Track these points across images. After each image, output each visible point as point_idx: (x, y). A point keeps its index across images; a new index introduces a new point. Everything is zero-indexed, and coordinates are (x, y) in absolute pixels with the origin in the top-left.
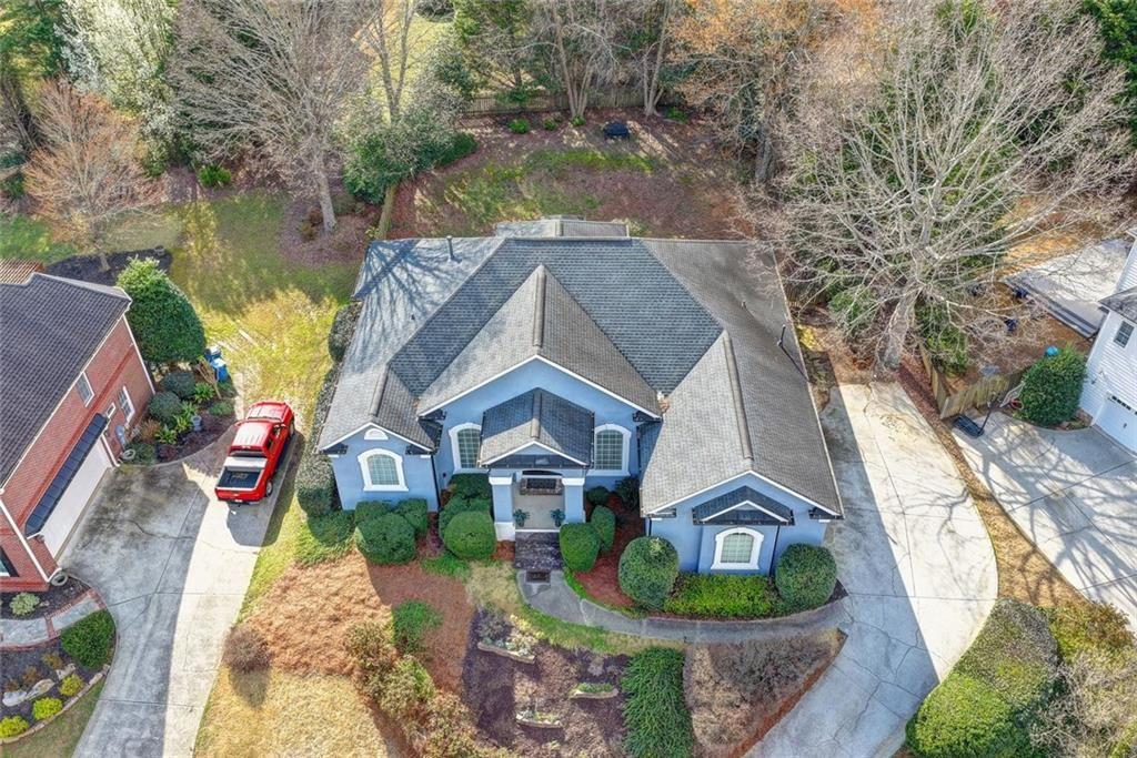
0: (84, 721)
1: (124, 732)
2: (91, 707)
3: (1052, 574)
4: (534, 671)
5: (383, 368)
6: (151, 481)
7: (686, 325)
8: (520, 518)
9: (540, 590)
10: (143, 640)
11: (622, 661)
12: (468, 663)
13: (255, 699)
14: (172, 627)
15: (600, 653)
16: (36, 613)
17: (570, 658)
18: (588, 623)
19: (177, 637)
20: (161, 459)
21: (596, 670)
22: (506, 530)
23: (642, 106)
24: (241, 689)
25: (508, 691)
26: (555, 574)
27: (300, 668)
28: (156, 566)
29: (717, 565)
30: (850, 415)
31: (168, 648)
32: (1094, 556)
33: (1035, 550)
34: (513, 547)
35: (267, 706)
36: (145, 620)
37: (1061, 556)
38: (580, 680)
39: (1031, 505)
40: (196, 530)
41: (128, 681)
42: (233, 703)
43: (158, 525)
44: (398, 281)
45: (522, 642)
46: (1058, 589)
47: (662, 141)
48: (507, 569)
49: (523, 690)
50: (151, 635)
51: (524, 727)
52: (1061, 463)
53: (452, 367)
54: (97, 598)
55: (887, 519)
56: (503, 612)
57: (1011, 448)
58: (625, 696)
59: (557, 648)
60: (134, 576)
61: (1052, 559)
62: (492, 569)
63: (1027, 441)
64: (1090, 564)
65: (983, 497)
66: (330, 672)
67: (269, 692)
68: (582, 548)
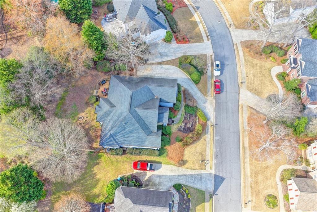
1: (190, 180)
2: (186, 186)
3: (174, 60)
4: (186, 124)
6: (147, 185)
7: (146, 90)
9: (175, 122)
11: (186, 112)
12: (184, 132)
14: (175, 175)
15: (184, 115)
16: (173, 196)
18: (181, 116)
20: (142, 184)
24: (186, 164)
25: (188, 128)
27: (183, 155)
28: (165, 180)
31: (179, 176)
33: (169, 60)
34: (169, 125)
35: (188, 160)
36: (174, 180)
37: (171, 58)
38: (187, 118)
39: (162, 58)
40: (158, 175)
41: (183, 181)
43: (157, 182)
50: (176, 179)
54: (171, 188)
56: (178, 127)
58: (189, 113)
60: (166, 183)
62: (172, 128)
65: (161, 63)
66: (184, 151)
68: (171, 114)
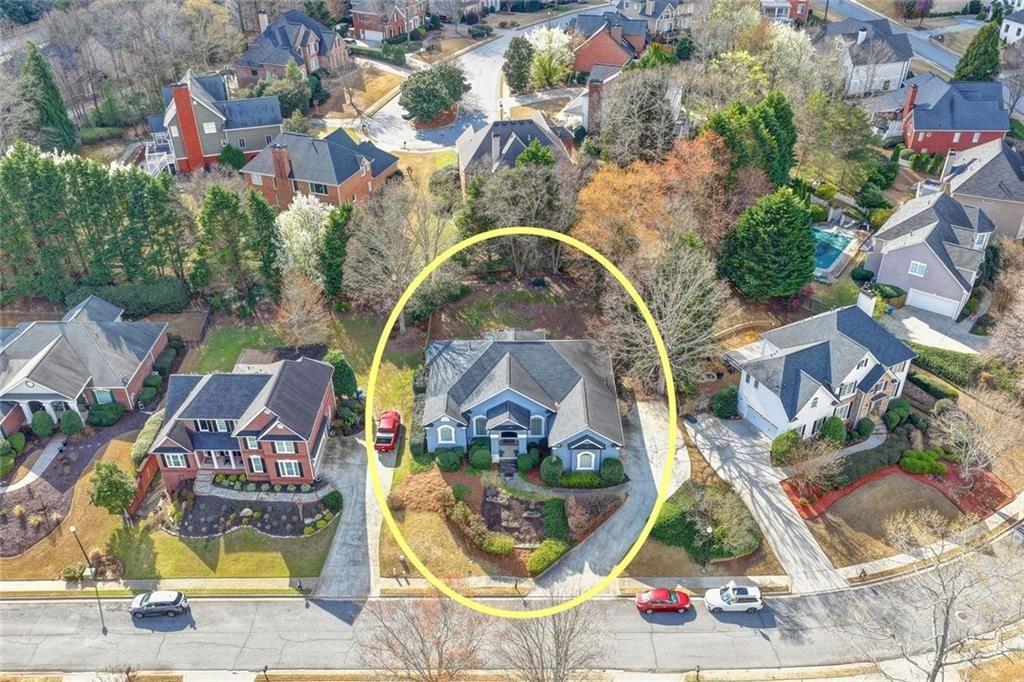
0: (335, 529)
1: (352, 533)
3: (714, 474)
4: (508, 508)
5: (446, 395)
6: (343, 443)
7: (567, 376)
8: (501, 453)
9: (510, 479)
10: (353, 502)
11: (542, 503)
12: (483, 505)
13: (401, 520)
14: (364, 496)
15: (533, 501)
16: (310, 491)
17: (522, 502)
19: (367, 500)
20: (345, 435)
21: (532, 507)
22: (496, 458)
23: (552, 269)
24: (394, 517)
25: (499, 515)
27: (417, 509)
28: (353, 475)
29: (579, 468)
30: (640, 414)
31: (364, 504)
32: (732, 468)
33: (709, 465)
34: (498, 466)
36: (353, 494)
37: (719, 468)
39: (711, 449)
40: (367, 462)
41: (350, 516)
43: (350, 460)
44: (446, 359)
45: (504, 497)
46: (715, 479)
48: (496, 472)
49: (504, 514)
50: (356, 499)
51: (505, 527)
52: (728, 434)
53: (474, 393)
54: (333, 486)
55: (649, 454)
56: (496, 487)
57: (708, 428)
58: (543, 516)
59: (517, 499)
60: (345, 478)
61: (715, 469)
62: (491, 473)
63: (715, 425)
64: (730, 470)
65: (691, 446)
66: (429, 510)
67: (406, 517)
68: (526, 463)
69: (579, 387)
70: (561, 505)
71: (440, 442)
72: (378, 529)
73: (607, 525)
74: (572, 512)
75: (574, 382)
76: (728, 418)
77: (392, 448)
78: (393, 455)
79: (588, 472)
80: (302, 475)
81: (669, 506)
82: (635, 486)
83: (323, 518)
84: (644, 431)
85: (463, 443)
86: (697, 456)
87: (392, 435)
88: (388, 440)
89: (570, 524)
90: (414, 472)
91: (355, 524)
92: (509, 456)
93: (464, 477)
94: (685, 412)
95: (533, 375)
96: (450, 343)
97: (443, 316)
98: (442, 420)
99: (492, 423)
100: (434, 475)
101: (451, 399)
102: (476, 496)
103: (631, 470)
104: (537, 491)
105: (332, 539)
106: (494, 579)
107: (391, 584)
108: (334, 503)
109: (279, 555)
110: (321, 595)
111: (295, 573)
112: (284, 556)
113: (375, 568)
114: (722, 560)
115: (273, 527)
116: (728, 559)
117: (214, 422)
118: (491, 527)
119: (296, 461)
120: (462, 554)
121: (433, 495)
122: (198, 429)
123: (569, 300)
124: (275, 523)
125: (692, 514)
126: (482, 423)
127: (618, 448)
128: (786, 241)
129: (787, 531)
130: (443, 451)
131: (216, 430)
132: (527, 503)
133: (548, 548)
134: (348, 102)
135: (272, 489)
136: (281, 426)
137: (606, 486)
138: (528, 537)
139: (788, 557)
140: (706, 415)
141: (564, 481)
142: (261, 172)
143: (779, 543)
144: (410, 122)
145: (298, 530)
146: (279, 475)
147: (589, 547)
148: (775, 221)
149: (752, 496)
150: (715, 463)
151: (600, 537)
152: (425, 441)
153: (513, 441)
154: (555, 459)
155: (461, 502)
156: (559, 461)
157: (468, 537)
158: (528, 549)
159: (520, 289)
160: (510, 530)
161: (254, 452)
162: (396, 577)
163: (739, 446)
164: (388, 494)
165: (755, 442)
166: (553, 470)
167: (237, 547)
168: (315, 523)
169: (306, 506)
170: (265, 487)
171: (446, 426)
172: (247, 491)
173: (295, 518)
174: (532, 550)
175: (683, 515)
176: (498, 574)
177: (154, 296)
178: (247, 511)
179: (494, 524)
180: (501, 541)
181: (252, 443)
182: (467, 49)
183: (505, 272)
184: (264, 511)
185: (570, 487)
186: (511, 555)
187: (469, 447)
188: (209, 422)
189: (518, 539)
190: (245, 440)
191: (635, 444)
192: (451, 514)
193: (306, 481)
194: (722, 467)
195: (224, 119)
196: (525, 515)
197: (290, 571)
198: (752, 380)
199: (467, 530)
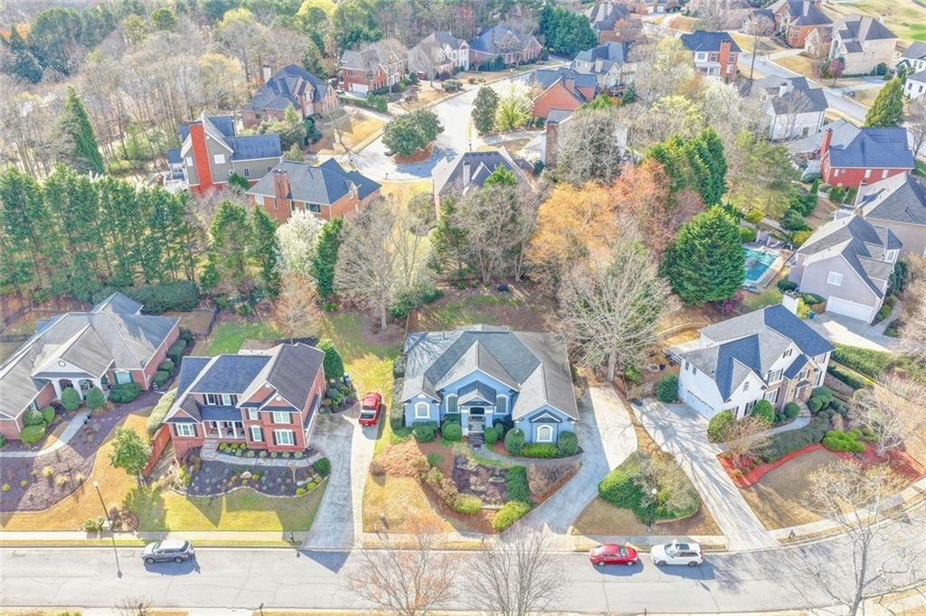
0: (324, 491)
2: (325, 487)
4: (476, 474)
5: (422, 376)
6: (332, 419)
7: (528, 361)
8: (470, 427)
9: (478, 450)
10: (340, 467)
11: (506, 470)
12: (454, 472)
13: (382, 484)
14: (349, 463)
15: (498, 468)
16: (302, 458)
17: (488, 470)
18: (494, 459)
19: (351, 466)
20: (333, 412)
21: (497, 473)
22: (466, 432)
23: (515, 277)
24: (376, 481)
25: (468, 480)
26: (483, 446)
27: (396, 474)
28: (340, 445)
29: (538, 440)
30: (592, 397)
31: (349, 469)
32: (674, 444)
33: (654, 441)
34: (468, 438)
35: (386, 486)
36: (339, 461)
37: (663, 444)
38: (492, 476)
39: (655, 428)
40: (352, 434)
42: (373, 485)
44: (422, 348)
45: (472, 464)
46: (659, 452)
47: (523, 293)
48: (466, 444)
49: (473, 479)
50: (342, 465)
51: (473, 491)
52: (670, 415)
53: (447, 374)
54: (322, 454)
55: (601, 431)
57: (652, 410)
58: (507, 481)
59: (483, 467)
61: (659, 444)
62: (461, 444)
63: (658, 408)
64: (672, 446)
66: (407, 475)
67: (386, 482)
68: (492, 435)
69: (539, 371)
70: (523, 472)
71: (417, 417)
72: (361, 491)
73: (563, 490)
74: (533, 477)
75: (534, 367)
76: (670, 402)
77: (374, 423)
78: (375, 430)
79: (547, 443)
80: (295, 444)
81: (618, 472)
82: (588, 457)
83: (313, 481)
84: (596, 411)
85: (437, 419)
86: (643, 433)
87: (374, 412)
88: (371, 416)
89: (531, 488)
90: (394, 443)
91: (341, 486)
92: (477, 429)
93: (438, 447)
94: (632, 397)
95: (499, 360)
96: (426, 334)
97: (419, 315)
98: (419, 397)
99: (462, 400)
100: (411, 445)
101: (427, 380)
102: (449, 464)
103: (585, 443)
104: (501, 459)
105: (320, 499)
106: (464, 535)
107: (373, 538)
108: (323, 469)
109: (274, 513)
110: (312, 546)
111: (288, 527)
112: (278, 514)
113: (358, 525)
114: (666, 521)
115: (269, 488)
116: (671, 520)
117: (220, 396)
118: (461, 490)
119: (291, 431)
120: (435, 514)
121: (410, 462)
122: (206, 403)
123: (529, 303)
124: (271, 485)
125: (639, 479)
126: (454, 401)
127: (573, 422)
128: (718, 252)
129: (723, 499)
130: (418, 424)
131: (222, 404)
132: (494, 470)
133: (512, 508)
134: (338, 141)
135: (269, 456)
136: (279, 399)
137: (562, 456)
138: (493, 499)
139: (725, 521)
140: (651, 400)
141: (525, 451)
142: (264, 193)
143: (716, 508)
144: (392, 158)
145: (291, 490)
146: (275, 443)
147: (547, 509)
148: (709, 235)
149: (693, 469)
150: (659, 438)
151: (557, 500)
152: (404, 416)
153: (481, 418)
154: (517, 431)
155: (435, 468)
156: (521, 434)
157: (441, 498)
158: (492, 510)
159: (487, 294)
160: (478, 493)
161: (254, 422)
162: (377, 532)
163: (680, 425)
164: (371, 460)
165: (694, 423)
166: (516, 441)
167: (237, 506)
168: (306, 485)
169: (298, 470)
170: (263, 454)
171: (421, 403)
172: (247, 457)
173: (288, 481)
174: (497, 510)
175: (631, 480)
176: (468, 531)
177: (169, 297)
178: (247, 474)
179: (464, 488)
180: (469, 502)
181: (253, 415)
182: (442, 99)
183: (473, 279)
184: (262, 474)
185: (530, 456)
186: (478, 514)
187: (442, 423)
188: (216, 396)
189: (484, 500)
190: (247, 410)
191: (587, 422)
192: (426, 478)
193: (300, 449)
194: (665, 443)
195: (232, 152)
196: (491, 480)
197: (283, 526)
198: (691, 367)
199: (440, 491)
